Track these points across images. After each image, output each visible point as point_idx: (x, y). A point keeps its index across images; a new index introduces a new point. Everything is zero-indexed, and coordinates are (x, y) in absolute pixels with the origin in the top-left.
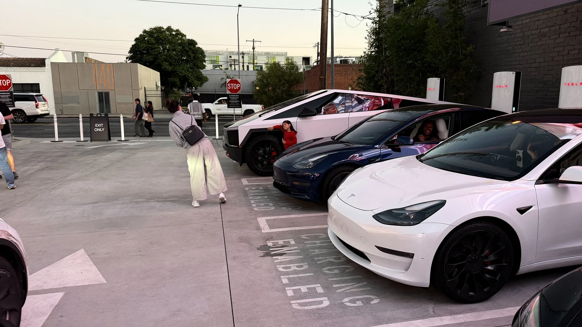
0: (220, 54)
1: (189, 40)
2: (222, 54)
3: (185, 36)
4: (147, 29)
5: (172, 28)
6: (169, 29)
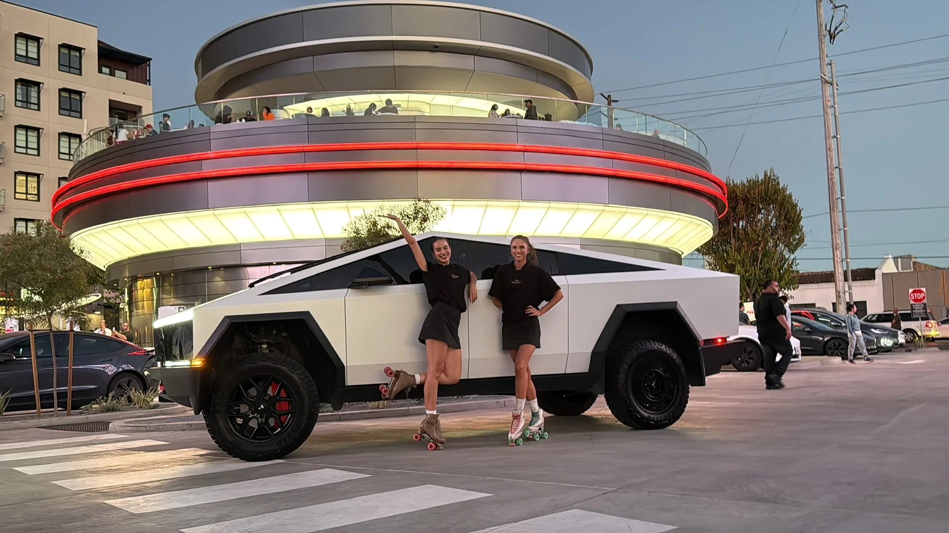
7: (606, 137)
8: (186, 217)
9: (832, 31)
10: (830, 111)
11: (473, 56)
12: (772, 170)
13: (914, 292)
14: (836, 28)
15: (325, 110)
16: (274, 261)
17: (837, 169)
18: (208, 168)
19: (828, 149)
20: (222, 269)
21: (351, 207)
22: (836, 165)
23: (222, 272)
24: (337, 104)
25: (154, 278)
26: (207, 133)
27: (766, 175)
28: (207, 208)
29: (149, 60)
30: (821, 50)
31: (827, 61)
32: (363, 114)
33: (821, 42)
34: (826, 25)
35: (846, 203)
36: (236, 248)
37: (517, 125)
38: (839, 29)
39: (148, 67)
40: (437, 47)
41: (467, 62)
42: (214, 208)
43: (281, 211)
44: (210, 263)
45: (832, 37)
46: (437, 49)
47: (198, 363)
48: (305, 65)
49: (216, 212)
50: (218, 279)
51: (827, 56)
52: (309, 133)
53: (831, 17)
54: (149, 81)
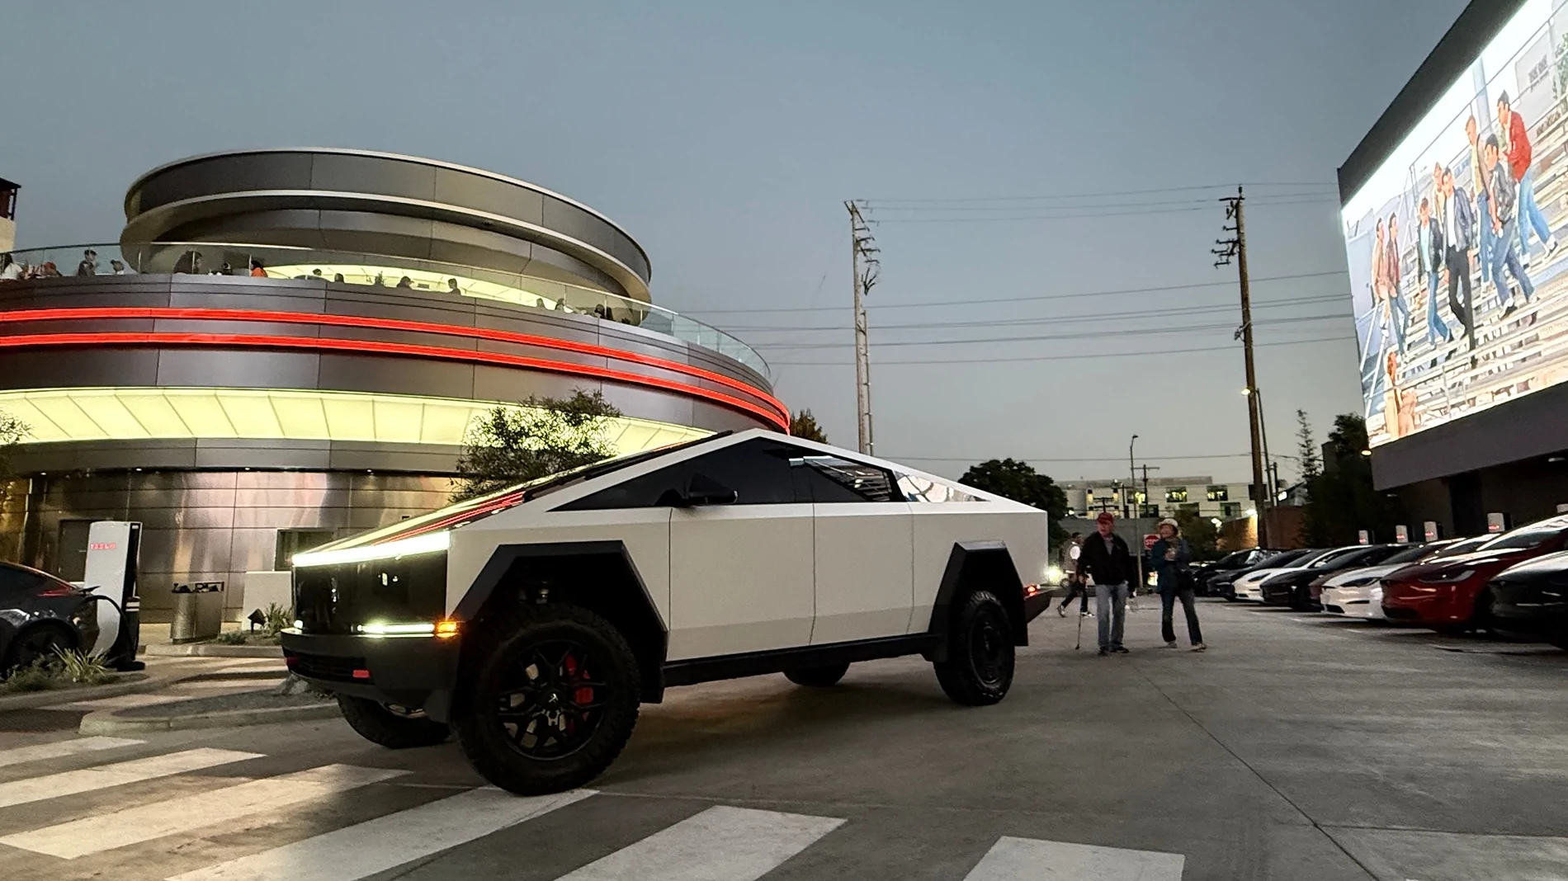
0: (1069, 489)
1: (1039, 476)
2: (1073, 488)
3: (1032, 470)
4: (976, 465)
5: (1013, 459)
6: (1008, 462)
7: (692, 353)
8: (115, 396)
9: (867, 282)
10: (863, 359)
11: (529, 243)
12: (809, 411)
13: (1148, 538)
14: (871, 281)
15: (340, 278)
16: (247, 466)
17: (867, 416)
18: (164, 330)
19: (860, 396)
20: (157, 473)
21: (377, 402)
22: (866, 411)
23: (156, 477)
24: (358, 274)
25: (31, 480)
26: (166, 283)
27: (802, 414)
28: (154, 384)
29: (17, 187)
30: (856, 301)
31: (862, 311)
32: (395, 286)
33: (856, 291)
34: (862, 276)
35: (874, 449)
36: (190, 446)
37: (598, 326)
38: (872, 282)
39: (12, 197)
40: (488, 224)
41: (523, 248)
42: (165, 387)
43: (272, 399)
44: (139, 463)
45: (867, 288)
46: (489, 228)
47: (448, 629)
48: (308, 219)
49: (168, 392)
50: (148, 485)
51: (861, 306)
52: (328, 302)
53: (867, 270)
54: (12, 215)
